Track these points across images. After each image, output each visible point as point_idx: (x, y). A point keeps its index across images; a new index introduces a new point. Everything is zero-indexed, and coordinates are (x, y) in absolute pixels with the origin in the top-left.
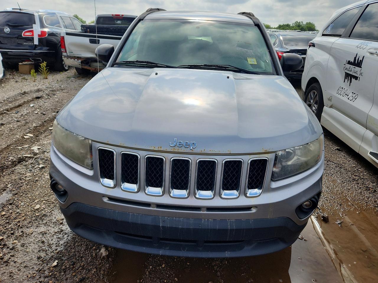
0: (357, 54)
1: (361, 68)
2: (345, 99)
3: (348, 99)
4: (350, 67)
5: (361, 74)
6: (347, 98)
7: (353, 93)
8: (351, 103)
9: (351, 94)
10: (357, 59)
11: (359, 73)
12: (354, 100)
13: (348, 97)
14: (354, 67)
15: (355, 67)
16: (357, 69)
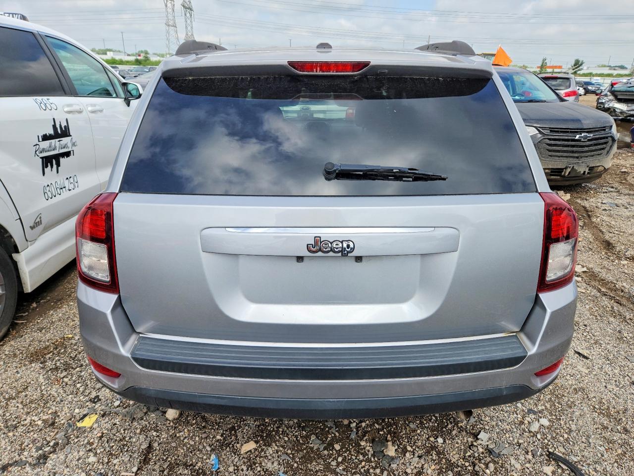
0: (54, 119)
1: (71, 136)
2: (65, 194)
3: (70, 190)
4: (51, 144)
5: (74, 144)
6: (67, 190)
7: (67, 179)
8: (77, 191)
9: (66, 183)
10: (58, 126)
11: (70, 145)
12: (76, 184)
13: (67, 188)
14: (59, 139)
15: (61, 139)
16: (65, 140)
